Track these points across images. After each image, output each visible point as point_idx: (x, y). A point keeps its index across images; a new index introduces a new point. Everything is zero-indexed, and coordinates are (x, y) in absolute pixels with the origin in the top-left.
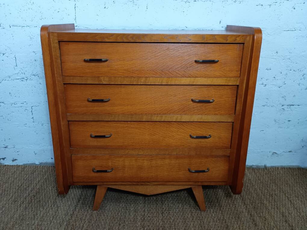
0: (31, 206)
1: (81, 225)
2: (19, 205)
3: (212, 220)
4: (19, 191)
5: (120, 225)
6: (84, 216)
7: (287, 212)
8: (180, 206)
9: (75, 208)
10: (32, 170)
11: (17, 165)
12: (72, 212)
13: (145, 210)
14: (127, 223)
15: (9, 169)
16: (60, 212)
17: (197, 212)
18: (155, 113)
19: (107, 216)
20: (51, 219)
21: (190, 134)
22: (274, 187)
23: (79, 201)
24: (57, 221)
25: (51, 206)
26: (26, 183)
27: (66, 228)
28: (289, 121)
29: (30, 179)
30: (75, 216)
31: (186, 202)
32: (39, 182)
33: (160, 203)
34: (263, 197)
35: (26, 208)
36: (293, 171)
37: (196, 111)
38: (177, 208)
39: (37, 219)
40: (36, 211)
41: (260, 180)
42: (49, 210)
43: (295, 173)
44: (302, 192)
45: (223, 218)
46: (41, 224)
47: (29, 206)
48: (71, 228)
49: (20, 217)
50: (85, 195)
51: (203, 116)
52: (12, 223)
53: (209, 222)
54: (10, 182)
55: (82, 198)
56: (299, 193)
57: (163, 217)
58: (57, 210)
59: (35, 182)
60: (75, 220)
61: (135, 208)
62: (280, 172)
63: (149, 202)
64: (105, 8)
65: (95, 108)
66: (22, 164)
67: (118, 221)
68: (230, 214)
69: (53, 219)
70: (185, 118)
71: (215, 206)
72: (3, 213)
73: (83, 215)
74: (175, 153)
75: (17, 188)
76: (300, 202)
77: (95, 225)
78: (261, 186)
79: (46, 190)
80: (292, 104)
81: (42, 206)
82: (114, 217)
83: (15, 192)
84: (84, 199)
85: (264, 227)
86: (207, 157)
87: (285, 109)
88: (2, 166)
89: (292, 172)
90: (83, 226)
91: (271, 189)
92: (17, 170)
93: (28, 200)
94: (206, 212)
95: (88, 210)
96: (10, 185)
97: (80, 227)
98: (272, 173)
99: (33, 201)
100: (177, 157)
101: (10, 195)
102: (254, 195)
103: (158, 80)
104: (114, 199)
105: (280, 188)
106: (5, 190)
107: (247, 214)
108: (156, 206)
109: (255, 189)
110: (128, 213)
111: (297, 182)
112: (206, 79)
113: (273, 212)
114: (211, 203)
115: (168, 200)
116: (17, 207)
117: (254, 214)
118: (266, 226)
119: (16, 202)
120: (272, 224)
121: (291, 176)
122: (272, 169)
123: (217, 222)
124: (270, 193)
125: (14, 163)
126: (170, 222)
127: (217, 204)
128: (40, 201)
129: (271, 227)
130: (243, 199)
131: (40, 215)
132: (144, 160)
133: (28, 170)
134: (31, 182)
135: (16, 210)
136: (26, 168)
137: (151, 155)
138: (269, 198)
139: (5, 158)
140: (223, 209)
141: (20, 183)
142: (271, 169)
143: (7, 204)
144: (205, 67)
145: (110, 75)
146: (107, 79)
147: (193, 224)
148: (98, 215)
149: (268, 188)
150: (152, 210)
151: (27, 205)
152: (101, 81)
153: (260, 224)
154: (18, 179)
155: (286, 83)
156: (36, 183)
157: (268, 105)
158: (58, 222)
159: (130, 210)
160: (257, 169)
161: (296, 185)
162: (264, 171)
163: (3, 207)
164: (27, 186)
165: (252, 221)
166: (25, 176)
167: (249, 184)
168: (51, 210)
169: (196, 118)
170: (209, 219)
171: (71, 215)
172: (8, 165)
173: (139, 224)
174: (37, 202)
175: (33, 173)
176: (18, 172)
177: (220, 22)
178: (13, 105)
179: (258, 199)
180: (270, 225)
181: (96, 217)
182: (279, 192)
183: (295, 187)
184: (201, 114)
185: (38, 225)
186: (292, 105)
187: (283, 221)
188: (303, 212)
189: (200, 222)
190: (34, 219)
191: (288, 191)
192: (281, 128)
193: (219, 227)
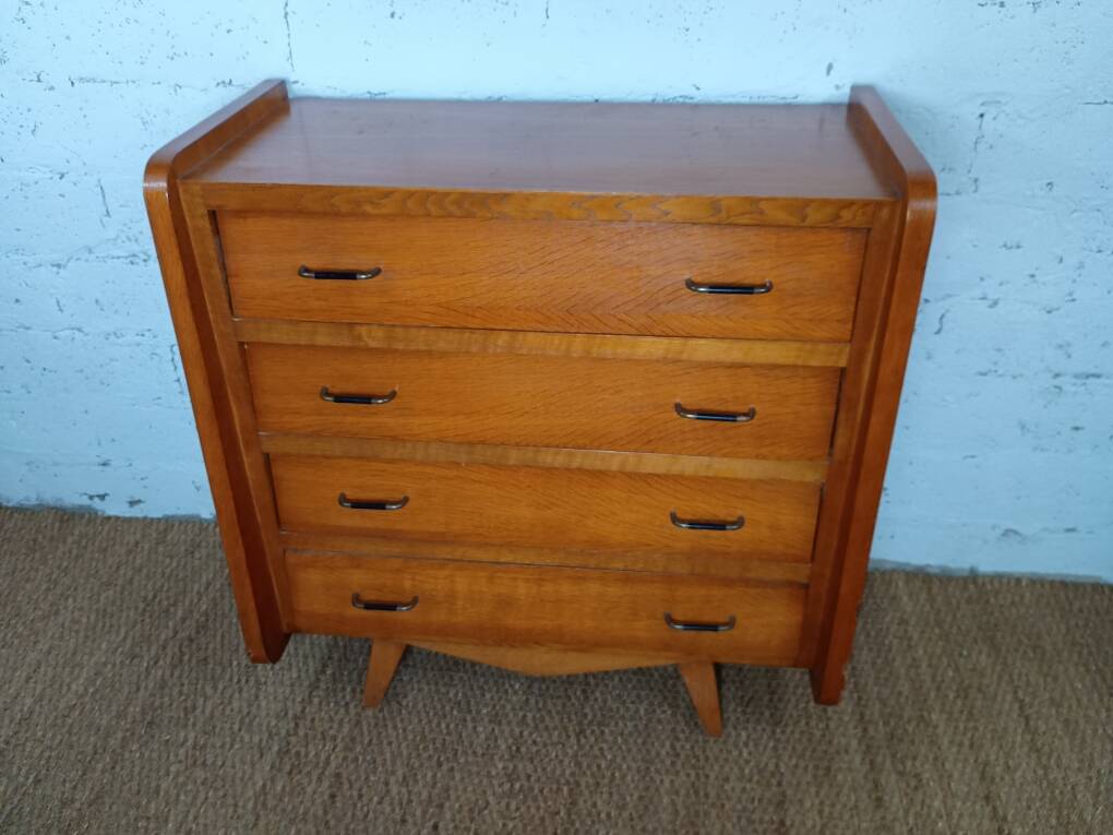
0: (180, 677)
1: (323, 757)
2: (143, 669)
3: (736, 770)
4: (148, 620)
5: (440, 764)
6: (335, 726)
7: (1002, 761)
8: (642, 712)
9: (311, 693)
10: (189, 539)
11: (145, 518)
12: (299, 708)
13: (525, 716)
14: (462, 760)
15: (119, 533)
16: (264, 704)
17: (693, 737)
18: (546, 442)
19: (404, 730)
20: (236, 727)
21: (672, 509)
22: (983, 657)
23: (325, 666)
24: (251, 738)
25: (239, 681)
26: (167, 591)
27: (277, 763)
28: (1077, 429)
29: (181, 575)
30: (308, 723)
31: (665, 698)
32: (207, 589)
33: (578, 693)
34: (933, 694)
35: (163, 685)
36: (1071, 595)
37: (690, 443)
38: (632, 719)
39: (194, 725)
40: (192, 697)
41: (939, 623)
42: (231, 697)
43: (1077, 605)
44: (1080, 686)
45: (777, 766)
46: (205, 746)
47: (172, 675)
48: (293, 765)
49: (144, 713)
50: (345, 647)
51: (717, 459)
52: (120, 735)
53: (727, 779)
54: (120, 582)
55: (336, 656)
56: (1068, 688)
57: (581, 747)
58: (257, 697)
59: (196, 587)
60: (306, 735)
61: (494, 706)
62: (1022, 597)
63: (544, 687)
64: (392, 15)
65: (350, 419)
66: (160, 515)
67: (436, 749)
68: (802, 756)
69: (240, 730)
70: (655, 462)
71: (758, 721)
72: (98, 697)
73: (331, 720)
74: (620, 565)
75: (142, 606)
76: (1059, 726)
77: (364, 760)
78: (938, 651)
79: (226, 622)
80: (1094, 371)
81: (213, 677)
82: (424, 738)
83: (135, 623)
84: (340, 660)
85: (907, 812)
86: (728, 582)
87: (1064, 388)
88: (99, 521)
89: (1067, 598)
90: (327, 762)
91: (970, 666)
92: (143, 536)
93: (170, 654)
94: (721, 740)
95: (347, 704)
96: (122, 593)
97: (318, 763)
98: (992, 600)
99: (186, 658)
100: (627, 578)
101: (118, 633)
102: (903, 685)
103: (556, 342)
104: (432, 669)
105: (1005, 664)
106: (105, 610)
107: (858, 760)
108: (564, 705)
109: (914, 659)
110: (470, 725)
111: (1074, 644)
112: (724, 345)
113: (951, 758)
114: (747, 706)
115: (606, 686)
116: (139, 676)
117: (883, 763)
118: (912, 811)
119: (136, 661)
120: (937, 804)
121: (1061, 617)
122: (996, 584)
123: (750, 780)
124: (962, 682)
125: (137, 512)
126: (599, 767)
127: (767, 714)
128: (205, 659)
129: (929, 815)
130: (860, 698)
131: (203, 712)
132: (516, 579)
133: (177, 537)
134: (185, 585)
135: (134, 689)
136: (172, 530)
137: (540, 566)
138: (954, 702)
139: (106, 495)
140: (783, 732)
141: (149, 587)
142: (992, 583)
143: (109, 666)
144: (722, 303)
145: (388, 320)
146: (380, 333)
147: (672, 782)
148: (376, 725)
149: (962, 660)
150: (547, 719)
151: (168, 673)
152: (359, 338)
153: (896, 800)
154: (145, 571)
155: (1074, 297)
156: (198, 593)
157: (1000, 372)
158: (256, 739)
159: (478, 712)
160: (940, 581)
161: (1065, 654)
162: (965, 588)
163: (96, 674)
164: (172, 601)
165: (870, 785)
166: (168, 561)
167: (895, 641)
168: (237, 695)
169: (690, 464)
170: (727, 769)
171: (295, 717)
172: (117, 518)
173: (500, 766)
174: (198, 662)
175: (193, 552)
176: (146, 546)
177: (830, 68)
178: (112, 338)
179: (914, 703)
180: (929, 807)
181: (370, 732)
182: (995, 677)
183: (1060, 662)
184: (709, 455)
185: (194, 748)
186: (1094, 375)
187: (977, 796)
188: (1058, 766)
189: (697, 774)
190: (186, 726)
191: (1031, 679)
192: (1042, 450)
193: (753, 799)
